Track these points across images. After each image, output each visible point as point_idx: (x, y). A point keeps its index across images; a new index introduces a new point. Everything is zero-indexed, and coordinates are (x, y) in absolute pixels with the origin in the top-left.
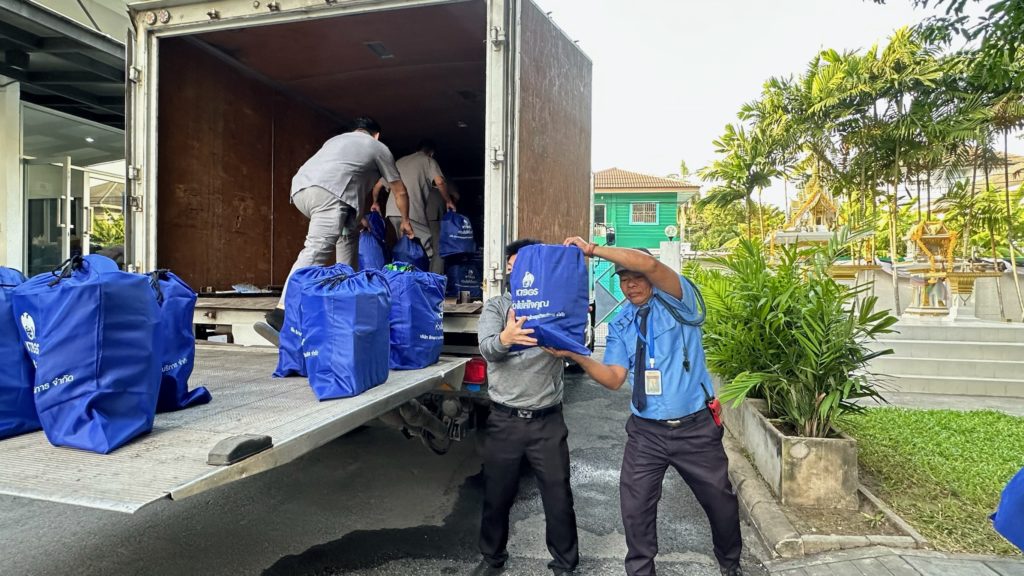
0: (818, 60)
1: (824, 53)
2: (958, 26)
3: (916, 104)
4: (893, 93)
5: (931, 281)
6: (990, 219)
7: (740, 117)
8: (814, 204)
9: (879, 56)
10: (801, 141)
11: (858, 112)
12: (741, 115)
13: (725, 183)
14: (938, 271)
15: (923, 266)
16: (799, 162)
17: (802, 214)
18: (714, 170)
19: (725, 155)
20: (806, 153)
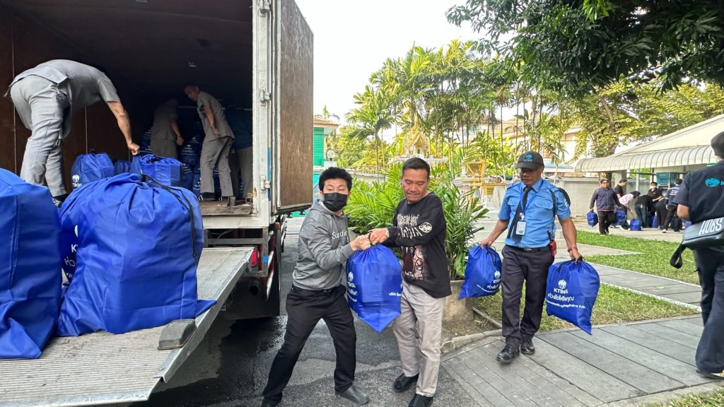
0: (412, 52)
1: (416, 48)
2: (494, 46)
3: (461, 85)
4: (451, 76)
5: (473, 188)
6: (495, 153)
7: (371, 81)
8: (416, 141)
9: (444, 54)
10: (404, 101)
11: (434, 86)
12: (371, 80)
13: (362, 124)
14: (477, 182)
15: (470, 179)
16: (404, 114)
17: (409, 147)
18: (355, 115)
19: (361, 105)
20: (406, 109)
